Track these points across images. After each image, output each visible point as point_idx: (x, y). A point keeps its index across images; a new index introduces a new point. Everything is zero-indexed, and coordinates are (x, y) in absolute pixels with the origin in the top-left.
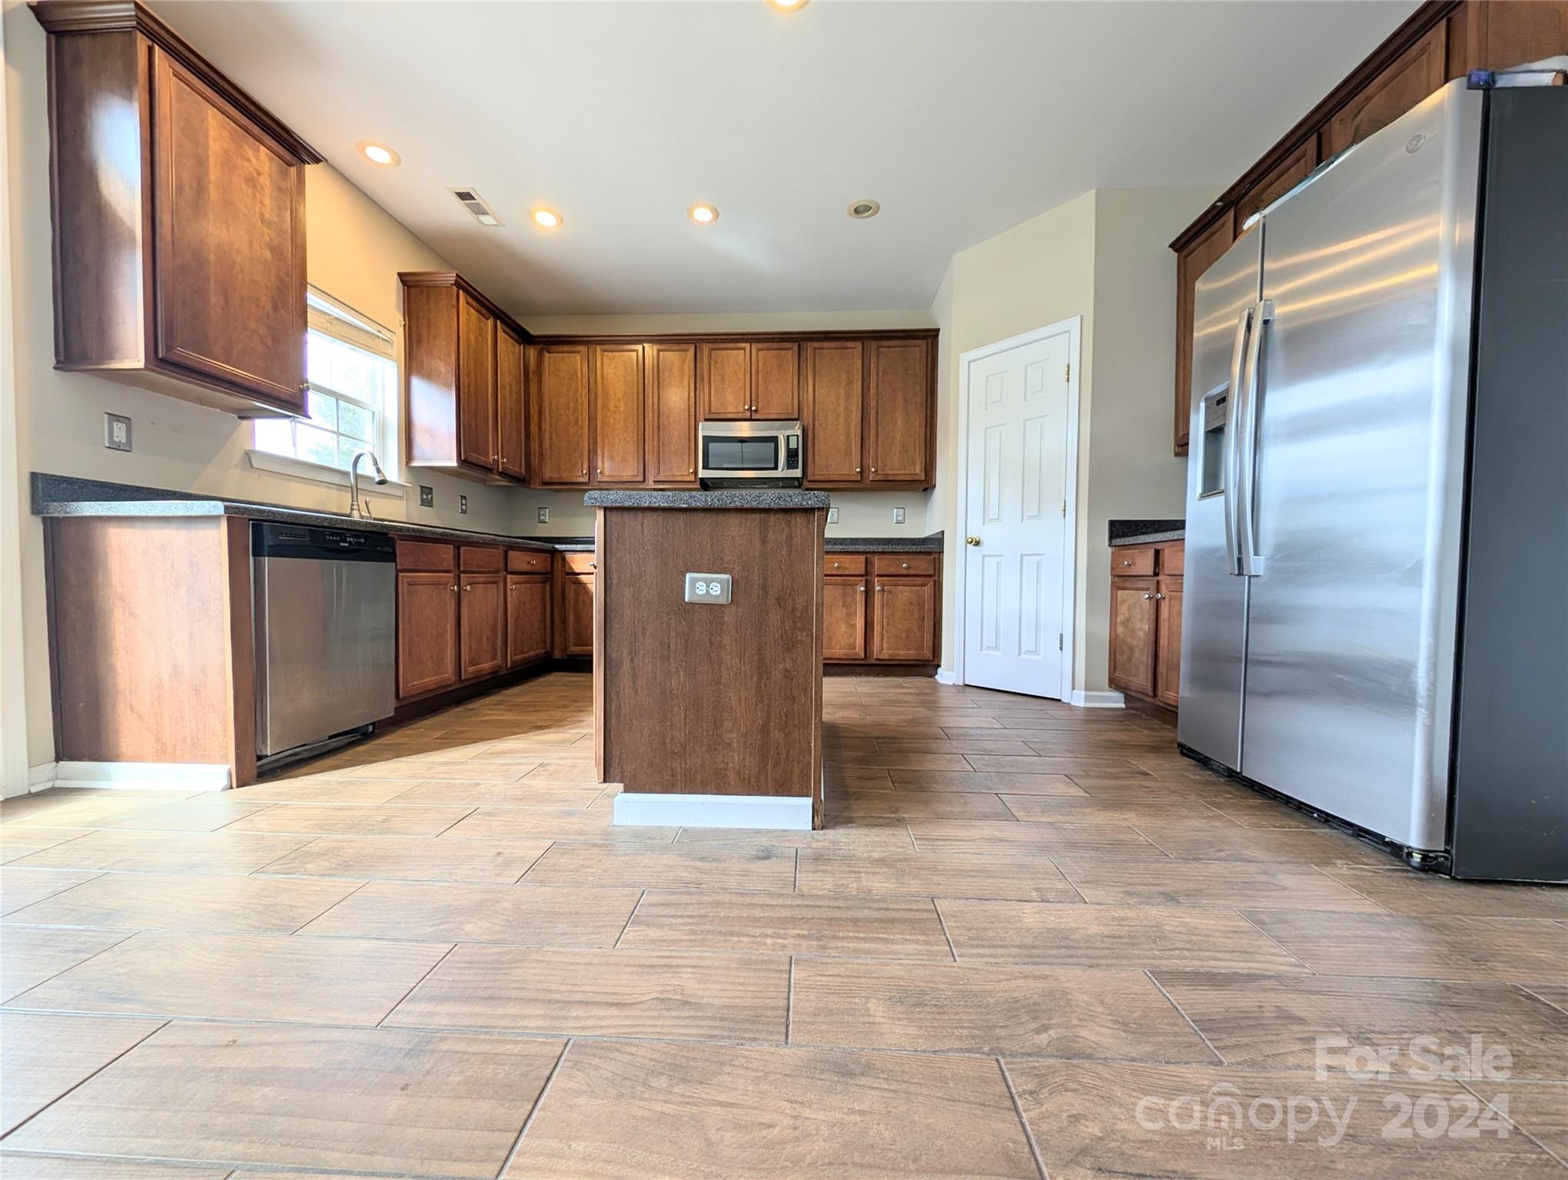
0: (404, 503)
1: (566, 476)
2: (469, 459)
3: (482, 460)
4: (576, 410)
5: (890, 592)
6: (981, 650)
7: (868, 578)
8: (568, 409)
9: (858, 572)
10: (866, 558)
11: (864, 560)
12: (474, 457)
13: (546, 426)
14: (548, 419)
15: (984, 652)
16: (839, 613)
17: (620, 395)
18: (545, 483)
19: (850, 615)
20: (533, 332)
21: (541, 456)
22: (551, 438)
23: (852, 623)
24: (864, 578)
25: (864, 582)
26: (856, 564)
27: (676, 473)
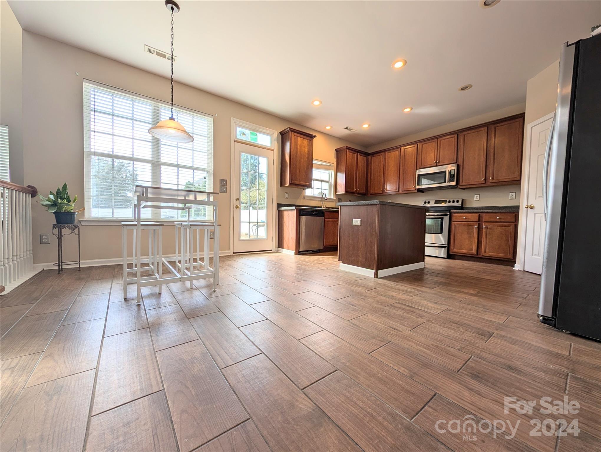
0: (334, 203)
1: (376, 192)
2: (348, 191)
3: (352, 191)
4: (380, 172)
5: (490, 229)
6: (532, 256)
7: (480, 223)
8: (378, 172)
9: (476, 220)
10: (479, 215)
11: (478, 216)
12: (349, 190)
13: (372, 178)
14: (372, 176)
15: (534, 257)
16: (465, 236)
17: (392, 165)
18: (371, 194)
19: (470, 238)
20: (369, 152)
21: (370, 187)
22: (373, 181)
23: (472, 240)
24: (478, 223)
25: (477, 225)
26: (474, 217)
27: (409, 188)
